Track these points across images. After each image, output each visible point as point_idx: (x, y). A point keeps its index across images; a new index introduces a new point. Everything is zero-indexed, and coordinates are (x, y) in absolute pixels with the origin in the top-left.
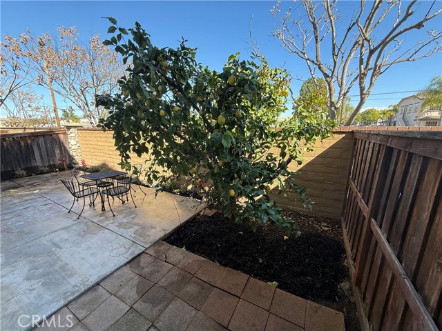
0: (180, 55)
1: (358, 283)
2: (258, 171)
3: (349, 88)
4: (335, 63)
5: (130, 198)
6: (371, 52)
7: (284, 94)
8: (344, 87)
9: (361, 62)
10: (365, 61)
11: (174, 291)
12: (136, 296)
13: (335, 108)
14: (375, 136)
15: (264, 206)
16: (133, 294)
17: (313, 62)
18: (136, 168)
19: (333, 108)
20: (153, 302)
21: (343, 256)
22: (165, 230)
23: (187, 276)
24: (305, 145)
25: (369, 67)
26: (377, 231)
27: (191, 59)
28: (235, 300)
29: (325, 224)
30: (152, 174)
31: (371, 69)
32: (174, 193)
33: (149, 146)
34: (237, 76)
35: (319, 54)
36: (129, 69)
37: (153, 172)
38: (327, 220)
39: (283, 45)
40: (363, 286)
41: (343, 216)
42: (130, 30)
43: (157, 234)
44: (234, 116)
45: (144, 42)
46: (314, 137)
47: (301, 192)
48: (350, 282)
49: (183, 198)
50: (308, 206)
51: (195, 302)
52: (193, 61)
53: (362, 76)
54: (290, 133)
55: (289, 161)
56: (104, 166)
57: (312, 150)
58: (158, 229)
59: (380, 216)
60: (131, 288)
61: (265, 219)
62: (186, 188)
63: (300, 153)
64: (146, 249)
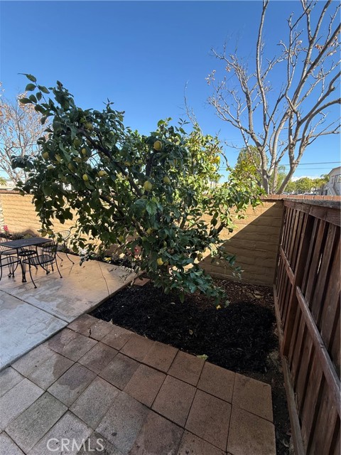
0: (107, 118)
1: (286, 353)
2: (188, 238)
3: (280, 157)
4: (266, 132)
5: (55, 268)
6: (299, 124)
7: (216, 161)
8: (275, 156)
9: (290, 133)
10: (293, 132)
11: (96, 369)
12: (53, 378)
13: (268, 177)
14: (300, 205)
15: (192, 276)
16: (49, 375)
17: (246, 131)
18: (60, 235)
19: (265, 176)
20: (71, 384)
21: (274, 324)
22: (91, 302)
23: (112, 351)
24: (237, 212)
25: (298, 138)
26: (301, 300)
27: (118, 122)
28: (162, 376)
29: (258, 292)
30: (78, 242)
31: (299, 140)
32: (106, 262)
33: (74, 212)
34: (163, 142)
35: (252, 124)
36: (48, 130)
37: (80, 239)
38: (260, 288)
39: (218, 113)
40: (290, 356)
41: (275, 283)
42: (51, 89)
43: (83, 306)
44: (162, 182)
45: (66, 102)
46: (245, 205)
47: (231, 260)
48: (279, 352)
49: (115, 266)
50: (237, 275)
51: (118, 381)
52: (120, 124)
53: (291, 147)
54: (220, 200)
55: (220, 229)
56: (29, 232)
57: (243, 218)
58: (84, 301)
59: (304, 284)
60: (47, 369)
61: (193, 288)
62: (118, 256)
63: (231, 220)
64: (69, 324)
